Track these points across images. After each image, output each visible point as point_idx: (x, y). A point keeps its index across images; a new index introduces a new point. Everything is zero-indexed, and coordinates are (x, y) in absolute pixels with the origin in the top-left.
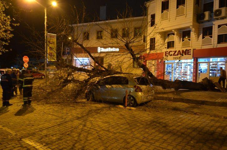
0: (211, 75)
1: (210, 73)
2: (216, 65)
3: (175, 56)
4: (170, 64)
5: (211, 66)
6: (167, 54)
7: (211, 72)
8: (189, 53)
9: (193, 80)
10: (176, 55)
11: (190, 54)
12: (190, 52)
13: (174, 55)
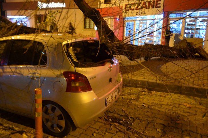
0: (185, 35)
1: (185, 33)
2: (194, 21)
3: (138, 11)
4: (131, 22)
5: (186, 23)
6: (128, 8)
7: (186, 31)
8: (158, 5)
9: (162, 42)
10: (140, 9)
11: (160, 7)
12: (160, 4)
13: (137, 9)
